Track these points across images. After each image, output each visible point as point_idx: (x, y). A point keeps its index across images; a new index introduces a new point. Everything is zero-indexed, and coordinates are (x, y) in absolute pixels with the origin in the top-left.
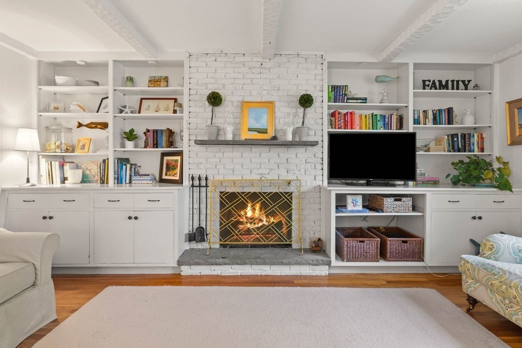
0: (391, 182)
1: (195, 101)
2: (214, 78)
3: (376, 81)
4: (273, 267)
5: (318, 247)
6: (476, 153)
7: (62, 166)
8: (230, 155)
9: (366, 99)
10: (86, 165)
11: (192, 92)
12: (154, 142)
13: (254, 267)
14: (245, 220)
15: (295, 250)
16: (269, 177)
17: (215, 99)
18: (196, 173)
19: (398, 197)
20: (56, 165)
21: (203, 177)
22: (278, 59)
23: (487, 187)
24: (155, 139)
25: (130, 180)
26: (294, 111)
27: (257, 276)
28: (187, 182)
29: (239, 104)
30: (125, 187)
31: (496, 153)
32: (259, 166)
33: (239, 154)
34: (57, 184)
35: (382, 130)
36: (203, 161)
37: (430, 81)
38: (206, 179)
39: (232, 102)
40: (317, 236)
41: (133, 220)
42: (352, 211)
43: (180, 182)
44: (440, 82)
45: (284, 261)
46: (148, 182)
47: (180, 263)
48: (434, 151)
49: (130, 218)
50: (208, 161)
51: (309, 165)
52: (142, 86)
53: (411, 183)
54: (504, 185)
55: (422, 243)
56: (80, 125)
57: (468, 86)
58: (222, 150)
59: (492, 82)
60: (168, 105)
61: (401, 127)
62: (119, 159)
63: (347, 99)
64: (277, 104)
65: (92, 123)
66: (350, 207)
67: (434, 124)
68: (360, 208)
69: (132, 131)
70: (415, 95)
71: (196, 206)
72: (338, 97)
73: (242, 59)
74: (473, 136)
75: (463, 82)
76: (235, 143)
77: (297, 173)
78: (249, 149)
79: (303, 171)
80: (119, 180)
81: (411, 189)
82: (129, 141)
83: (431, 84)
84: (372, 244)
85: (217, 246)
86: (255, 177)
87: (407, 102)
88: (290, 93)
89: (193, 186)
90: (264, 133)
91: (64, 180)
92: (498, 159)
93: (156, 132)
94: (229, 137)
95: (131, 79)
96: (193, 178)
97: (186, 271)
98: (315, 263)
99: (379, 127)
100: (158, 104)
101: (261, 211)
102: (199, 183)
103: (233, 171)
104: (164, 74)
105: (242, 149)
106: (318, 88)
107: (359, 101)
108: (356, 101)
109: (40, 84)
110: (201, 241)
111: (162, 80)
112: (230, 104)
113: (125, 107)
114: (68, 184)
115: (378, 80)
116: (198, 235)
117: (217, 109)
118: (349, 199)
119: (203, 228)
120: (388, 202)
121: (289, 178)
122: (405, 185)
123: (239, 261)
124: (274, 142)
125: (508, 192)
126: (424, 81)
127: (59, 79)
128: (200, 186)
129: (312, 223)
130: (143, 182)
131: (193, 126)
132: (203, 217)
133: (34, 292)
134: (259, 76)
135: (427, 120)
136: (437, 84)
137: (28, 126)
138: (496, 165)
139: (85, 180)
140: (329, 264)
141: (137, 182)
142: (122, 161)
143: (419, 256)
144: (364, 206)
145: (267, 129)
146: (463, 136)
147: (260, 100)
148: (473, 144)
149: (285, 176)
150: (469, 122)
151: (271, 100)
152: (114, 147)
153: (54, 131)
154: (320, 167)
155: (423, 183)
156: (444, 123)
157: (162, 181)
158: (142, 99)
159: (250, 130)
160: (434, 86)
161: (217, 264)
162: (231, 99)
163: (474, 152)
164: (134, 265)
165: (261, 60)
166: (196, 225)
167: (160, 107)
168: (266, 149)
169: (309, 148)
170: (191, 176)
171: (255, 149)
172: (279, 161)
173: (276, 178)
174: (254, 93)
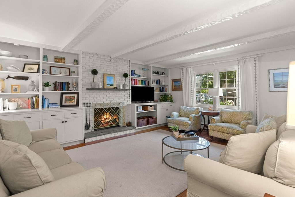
0: (147, 102)
2: (92, 63)
4: (119, 133)
5: (129, 124)
6: (165, 93)
8: (99, 94)
9: (140, 75)
10: (14, 100)
12: (61, 88)
13: (112, 134)
14: (104, 119)
15: (122, 127)
16: (113, 102)
17: (95, 72)
18: (86, 101)
19: (151, 106)
21: (89, 103)
23: (168, 102)
24: (62, 87)
25: (48, 106)
26: (121, 78)
27: (113, 137)
28: (81, 105)
29: (103, 74)
31: (169, 93)
32: (109, 98)
35: (144, 86)
36: (88, 96)
37: (155, 72)
38: (90, 103)
39: (101, 74)
40: (128, 121)
41: (65, 123)
42: (140, 111)
43: (77, 105)
44: (157, 72)
46: (58, 106)
47: (85, 138)
49: (63, 122)
50: (90, 96)
51: (126, 97)
53: (152, 102)
54: (172, 101)
55: (156, 118)
57: (163, 74)
58: (96, 92)
59: (168, 74)
60: (66, 71)
61: (149, 85)
63: (135, 75)
64: (116, 75)
68: (141, 110)
69: (48, 83)
70: (153, 75)
72: (133, 74)
73: (103, 57)
74: (164, 88)
75: (162, 72)
76: (103, 89)
77: (122, 100)
78: (106, 91)
79: (124, 99)
81: (152, 103)
82: (46, 87)
84: (145, 120)
86: (108, 102)
87: (151, 77)
88: (120, 72)
89: (84, 106)
90: (112, 86)
92: (170, 94)
93: (62, 83)
94: (101, 87)
95: (46, 57)
97: (87, 141)
98: (131, 129)
100: (61, 70)
101: (109, 116)
102: (87, 105)
103: (100, 100)
104: (63, 56)
106: (128, 71)
108: (137, 76)
111: (62, 59)
115: (142, 69)
116: (86, 127)
117: (95, 76)
118: (139, 108)
119: (88, 124)
120: (149, 107)
121: (120, 102)
122: (151, 102)
123: (108, 133)
124: (116, 89)
125: (172, 103)
128: (87, 107)
129: (127, 117)
130: (55, 107)
132: (88, 119)
134: (109, 65)
135: (155, 83)
138: (170, 96)
140: (135, 128)
141: (52, 107)
143: (156, 122)
144: (142, 110)
145: (113, 84)
146: (162, 87)
147: (110, 73)
148: (164, 90)
149: (118, 101)
150: (163, 84)
151: (114, 74)
152: (42, 90)
154: (129, 97)
156: (158, 84)
157: (62, 106)
158: (51, 67)
159: (107, 84)
161: (100, 135)
162: (100, 72)
164: (64, 143)
165: (110, 59)
166: (86, 123)
167: (62, 71)
170: (83, 103)
171: (108, 92)
172: (116, 96)
173: (115, 102)
174: (108, 71)
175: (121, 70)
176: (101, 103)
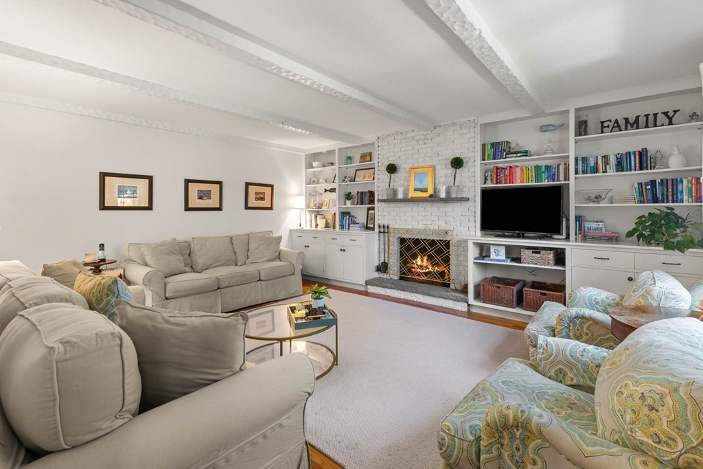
1: (381, 171)
2: (393, 152)
3: (541, 131)
6: (685, 203)
7: (316, 217)
9: (528, 151)
10: (327, 217)
11: (380, 164)
13: (412, 294)
15: (452, 289)
17: (392, 169)
18: (382, 223)
19: (536, 250)
20: (313, 216)
21: (386, 225)
22: (438, 130)
24: (362, 199)
25: (349, 226)
27: (414, 301)
28: (377, 229)
29: (409, 170)
30: (346, 231)
32: (424, 218)
33: (410, 209)
34: (314, 228)
36: (387, 214)
37: (610, 121)
38: (388, 228)
39: (405, 169)
41: (343, 252)
42: (495, 260)
44: (627, 120)
45: (431, 293)
46: (358, 228)
47: (366, 283)
48: (619, 203)
49: (341, 250)
50: (390, 214)
51: (463, 217)
52: (357, 163)
56: (326, 191)
57: (673, 119)
60: (371, 173)
62: (342, 213)
63: (506, 154)
64: (437, 167)
65: (331, 189)
66: (493, 256)
67: (618, 171)
68: (503, 257)
69: (350, 193)
71: (382, 247)
72: (497, 153)
73: (412, 134)
74: (682, 181)
75: (666, 114)
76: (406, 200)
77: (453, 224)
79: (459, 222)
80: (342, 227)
82: (348, 200)
83: (611, 125)
84: (508, 291)
85: (396, 278)
86: (421, 227)
87: (567, 151)
88: (444, 157)
89: (380, 232)
90: (425, 191)
91: (317, 226)
93: (362, 193)
94: (401, 196)
95: (349, 158)
96: (380, 227)
97: (371, 289)
98: (454, 298)
99: (543, 180)
100: (365, 173)
102: (384, 230)
103: (406, 222)
104: (369, 151)
105: (412, 205)
107: (519, 155)
108: (515, 155)
109: (306, 168)
110: (385, 272)
111: (368, 156)
112: (403, 170)
113: (345, 178)
114: (319, 228)
115: (543, 129)
116: (383, 268)
118: (492, 249)
119: (387, 263)
120: (526, 254)
121: (447, 229)
123: (400, 288)
124: (434, 198)
126: (602, 123)
127: (315, 164)
128: (384, 232)
130: (356, 228)
131: (380, 189)
132: (386, 255)
133: (292, 278)
134: (424, 146)
135: (608, 167)
136: (622, 123)
137: (300, 195)
139: (327, 226)
140: (467, 301)
141: (353, 228)
142: (344, 214)
144: (507, 257)
145: (427, 189)
146: (664, 181)
147: (424, 166)
148: (682, 192)
149: (444, 226)
151: (433, 164)
152: (339, 204)
153: (313, 195)
154: (472, 219)
155: (593, 238)
156: (633, 168)
157: (367, 228)
158: (357, 170)
159: (415, 190)
160: (617, 126)
161: (387, 288)
162: (403, 167)
163: (683, 202)
164: (344, 280)
165: (425, 133)
166: (382, 261)
167: (366, 175)
168: (429, 204)
169: (464, 203)
170: (379, 225)
171: (421, 205)
172: (438, 214)
173: (437, 228)
174: (420, 160)
175: (452, 151)
176: (407, 227)
